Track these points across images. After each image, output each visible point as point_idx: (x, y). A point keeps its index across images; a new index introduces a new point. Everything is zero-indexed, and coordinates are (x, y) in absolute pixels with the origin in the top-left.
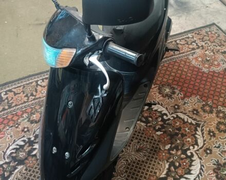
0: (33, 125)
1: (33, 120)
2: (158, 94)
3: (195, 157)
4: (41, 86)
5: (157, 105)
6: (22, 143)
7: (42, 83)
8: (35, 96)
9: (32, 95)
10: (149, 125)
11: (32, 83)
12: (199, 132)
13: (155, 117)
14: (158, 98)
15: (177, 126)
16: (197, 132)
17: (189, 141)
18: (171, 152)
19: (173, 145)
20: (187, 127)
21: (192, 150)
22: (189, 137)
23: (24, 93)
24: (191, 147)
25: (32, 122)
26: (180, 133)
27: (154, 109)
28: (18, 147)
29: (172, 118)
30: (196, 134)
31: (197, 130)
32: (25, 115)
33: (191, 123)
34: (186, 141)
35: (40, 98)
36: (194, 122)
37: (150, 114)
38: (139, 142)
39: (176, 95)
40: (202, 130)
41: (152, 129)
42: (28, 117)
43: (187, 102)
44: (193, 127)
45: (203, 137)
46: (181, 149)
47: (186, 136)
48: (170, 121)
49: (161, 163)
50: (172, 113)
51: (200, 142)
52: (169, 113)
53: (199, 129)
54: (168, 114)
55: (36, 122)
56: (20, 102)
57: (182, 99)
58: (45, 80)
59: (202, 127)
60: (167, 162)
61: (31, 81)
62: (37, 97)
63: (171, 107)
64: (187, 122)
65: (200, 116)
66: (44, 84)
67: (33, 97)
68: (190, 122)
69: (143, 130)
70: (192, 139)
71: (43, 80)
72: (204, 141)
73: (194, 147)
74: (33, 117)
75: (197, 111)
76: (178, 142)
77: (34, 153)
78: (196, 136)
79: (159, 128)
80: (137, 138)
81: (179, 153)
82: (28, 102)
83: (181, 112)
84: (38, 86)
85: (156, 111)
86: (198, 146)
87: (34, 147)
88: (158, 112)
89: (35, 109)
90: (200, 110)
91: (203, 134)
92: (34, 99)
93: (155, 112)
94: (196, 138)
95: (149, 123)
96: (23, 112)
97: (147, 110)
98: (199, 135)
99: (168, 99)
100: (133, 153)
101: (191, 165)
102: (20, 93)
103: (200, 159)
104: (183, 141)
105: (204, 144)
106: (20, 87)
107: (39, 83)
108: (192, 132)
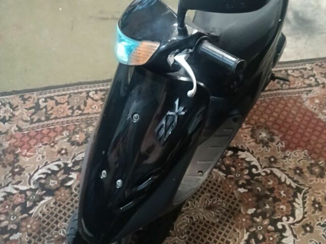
0: (73, 147)
1: (74, 141)
2: (249, 138)
3: (288, 233)
4: (92, 99)
5: (246, 152)
6: (56, 169)
7: (95, 95)
8: (83, 110)
9: (79, 108)
10: (229, 176)
11: (81, 93)
12: (299, 200)
13: (241, 167)
14: (249, 143)
15: (269, 185)
16: (296, 200)
17: (282, 209)
18: (255, 218)
19: (259, 211)
20: (283, 189)
21: (285, 222)
22: (284, 204)
23: (68, 104)
24: (285, 218)
25: (73, 143)
26: (273, 195)
27: (240, 157)
28: (50, 172)
29: (264, 174)
30: (294, 201)
31: (297, 197)
32: (65, 133)
33: (290, 186)
34: (279, 209)
35: (88, 114)
36: (294, 185)
37: (233, 162)
38: (211, 197)
39: (274, 144)
40: (304, 198)
41: (233, 183)
42: (68, 136)
43: (288, 155)
44: (291, 192)
45: (304, 208)
46: (270, 217)
47: (280, 201)
48: (260, 177)
49: (238, 230)
50: (265, 167)
51: (299, 213)
52: (261, 165)
53: (300, 196)
54: (259, 167)
55: (79, 144)
56: (62, 115)
57: (282, 151)
58: (99, 92)
59: (305, 194)
60: (248, 231)
61: (80, 90)
62: (85, 112)
63: (266, 158)
64: (285, 182)
65: (304, 178)
66: (97, 97)
67: (80, 112)
68: (288, 183)
69: (221, 182)
70: (287, 207)
71: (96, 91)
72: (305, 213)
73: (288, 220)
74: (76, 137)
75: (301, 170)
76: (268, 207)
77: (69, 184)
78: (294, 204)
79: (243, 183)
80: (209, 191)
81: (266, 222)
82: (71, 116)
83: (278, 168)
84: (89, 99)
85: (243, 159)
86: (295, 218)
87: (71, 176)
88: (246, 161)
89: (80, 127)
90: (305, 170)
91: (304, 203)
92: (81, 115)
93: (241, 161)
94: (293, 206)
95: (231, 174)
96: (64, 129)
97: (231, 156)
98: (299, 204)
99: (263, 147)
100: (202, 210)
101: (280, 242)
102: (63, 104)
103: (295, 236)
104: (274, 207)
105: (304, 218)
106: (65, 95)
107: (91, 94)
108: (289, 197)
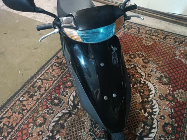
1: (40, 124)
3: (147, 82)
4: (25, 101)
7: (24, 98)
9: (23, 110)
11: (15, 103)
17: (138, 76)
18: (134, 87)
19: (133, 83)
20: (131, 70)
21: (143, 80)
22: (136, 75)
23: (15, 113)
24: (141, 79)
26: (131, 75)
30: (138, 71)
31: (137, 69)
32: (31, 125)
35: (31, 108)
36: (132, 66)
42: (34, 125)
44: (134, 69)
45: (142, 70)
46: (138, 82)
47: (134, 75)
49: (134, 95)
51: (142, 73)
55: (43, 124)
56: (18, 120)
58: (24, 96)
59: (138, 66)
60: (137, 93)
61: (13, 102)
62: (28, 109)
65: (132, 62)
66: (26, 98)
67: (26, 111)
68: (130, 67)
71: (22, 96)
72: (144, 72)
74: (39, 122)
75: (129, 60)
76: (133, 80)
81: (138, 85)
82: (24, 116)
84: (23, 102)
86: (143, 76)
89: (34, 117)
90: (130, 59)
91: (140, 69)
92: (28, 112)
94: (139, 73)
96: (28, 124)
98: (140, 71)
101: (148, 87)
103: (149, 81)
104: (135, 78)
106: (8, 111)
107: (21, 99)
108: (135, 71)
